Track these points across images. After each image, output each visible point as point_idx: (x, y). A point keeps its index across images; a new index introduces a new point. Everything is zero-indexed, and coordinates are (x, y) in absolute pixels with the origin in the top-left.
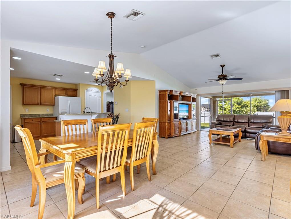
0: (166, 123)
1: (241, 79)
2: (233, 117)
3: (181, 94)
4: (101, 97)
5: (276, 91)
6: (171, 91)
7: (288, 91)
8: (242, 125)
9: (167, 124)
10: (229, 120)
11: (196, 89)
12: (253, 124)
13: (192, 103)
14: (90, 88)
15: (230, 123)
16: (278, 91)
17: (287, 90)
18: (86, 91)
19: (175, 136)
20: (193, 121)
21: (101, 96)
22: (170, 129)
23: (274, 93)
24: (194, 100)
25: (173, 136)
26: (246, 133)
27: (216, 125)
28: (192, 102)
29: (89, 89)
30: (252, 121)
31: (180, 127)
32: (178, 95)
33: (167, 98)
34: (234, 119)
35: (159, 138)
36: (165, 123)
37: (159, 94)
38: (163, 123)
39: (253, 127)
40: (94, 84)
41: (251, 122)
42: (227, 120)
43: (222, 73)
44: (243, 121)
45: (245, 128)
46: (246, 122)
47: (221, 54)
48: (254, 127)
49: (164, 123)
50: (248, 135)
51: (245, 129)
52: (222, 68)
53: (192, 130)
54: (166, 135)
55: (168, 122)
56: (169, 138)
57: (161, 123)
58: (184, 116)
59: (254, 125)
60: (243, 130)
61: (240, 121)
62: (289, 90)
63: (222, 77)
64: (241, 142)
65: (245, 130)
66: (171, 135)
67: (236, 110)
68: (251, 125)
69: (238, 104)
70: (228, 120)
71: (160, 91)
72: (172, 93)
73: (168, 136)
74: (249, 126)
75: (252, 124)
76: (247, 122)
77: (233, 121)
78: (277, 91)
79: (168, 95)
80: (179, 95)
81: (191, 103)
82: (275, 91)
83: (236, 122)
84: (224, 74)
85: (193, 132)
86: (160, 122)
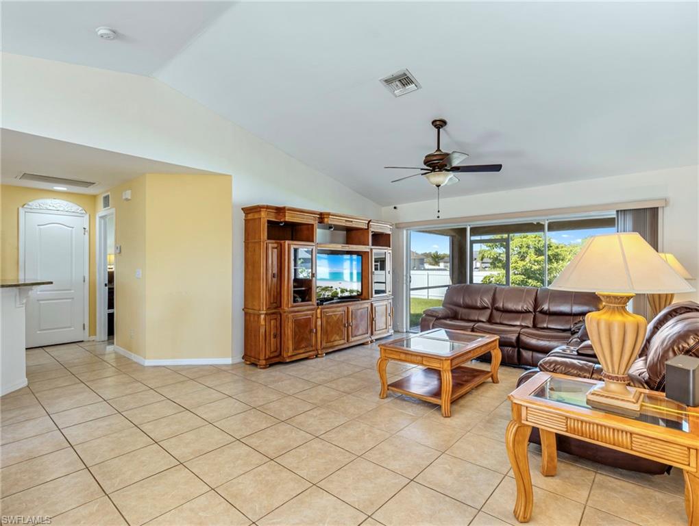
0: (262, 316)
1: (497, 168)
2: (492, 294)
3: (326, 220)
4: (89, 231)
5: (618, 211)
6: (280, 211)
7: (654, 212)
8: (516, 319)
9: (265, 319)
10: (478, 304)
11: (395, 208)
12: (547, 317)
13: (371, 249)
14: (40, 201)
15: (482, 311)
16: (625, 210)
17: (651, 208)
18: (21, 211)
19: (294, 359)
20: (374, 305)
21: (87, 227)
22: (275, 336)
23: (614, 218)
24: (381, 239)
25: (288, 361)
26: (521, 350)
27: (438, 318)
28: (372, 245)
29: (34, 204)
30: (546, 307)
31: (319, 329)
32: (313, 225)
33: (264, 235)
34: (494, 300)
35: (244, 364)
36: (259, 315)
37: (245, 220)
38: (254, 314)
39: (547, 328)
40: (51, 189)
41: (542, 312)
42: (474, 304)
43: (439, 149)
44: (520, 308)
45: (519, 333)
46: (527, 312)
47: (415, 74)
48: (550, 326)
49: (256, 318)
50: (527, 354)
51: (517, 335)
52: (437, 130)
53: (372, 334)
54: (262, 357)
55: (266, 314)
56: (271, 365)
57: (250, 314)
58: (339, 291)
59: (549, 322)
60: (513, 337)
61: (510, 306)
62: (657, 208)
63: (437, 163)
64: (497, 382)
65: (518, 338)
66: (280, 354)
67: (531, 268)
68: (543, 322)
69: (539, 252)
70: (476, 302)
71: (247, 211)
72: (285, 216)
73: (265, 360)
74: (535, 326)
75: (543, 316)
76: (530, 312)
77: (490, 306)
78: (621, 211)
79: (269, 222)
80: (316, 223)
81: (369, 250)
82: (615, 213)
83: (498, 309)
84: (444, 150)
85: (376, 340)
86: (246, 314)
